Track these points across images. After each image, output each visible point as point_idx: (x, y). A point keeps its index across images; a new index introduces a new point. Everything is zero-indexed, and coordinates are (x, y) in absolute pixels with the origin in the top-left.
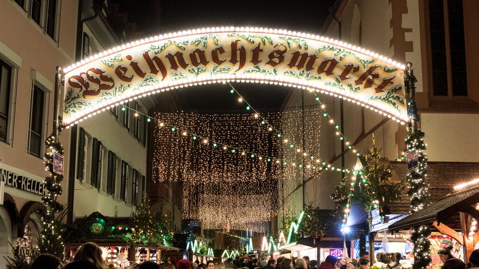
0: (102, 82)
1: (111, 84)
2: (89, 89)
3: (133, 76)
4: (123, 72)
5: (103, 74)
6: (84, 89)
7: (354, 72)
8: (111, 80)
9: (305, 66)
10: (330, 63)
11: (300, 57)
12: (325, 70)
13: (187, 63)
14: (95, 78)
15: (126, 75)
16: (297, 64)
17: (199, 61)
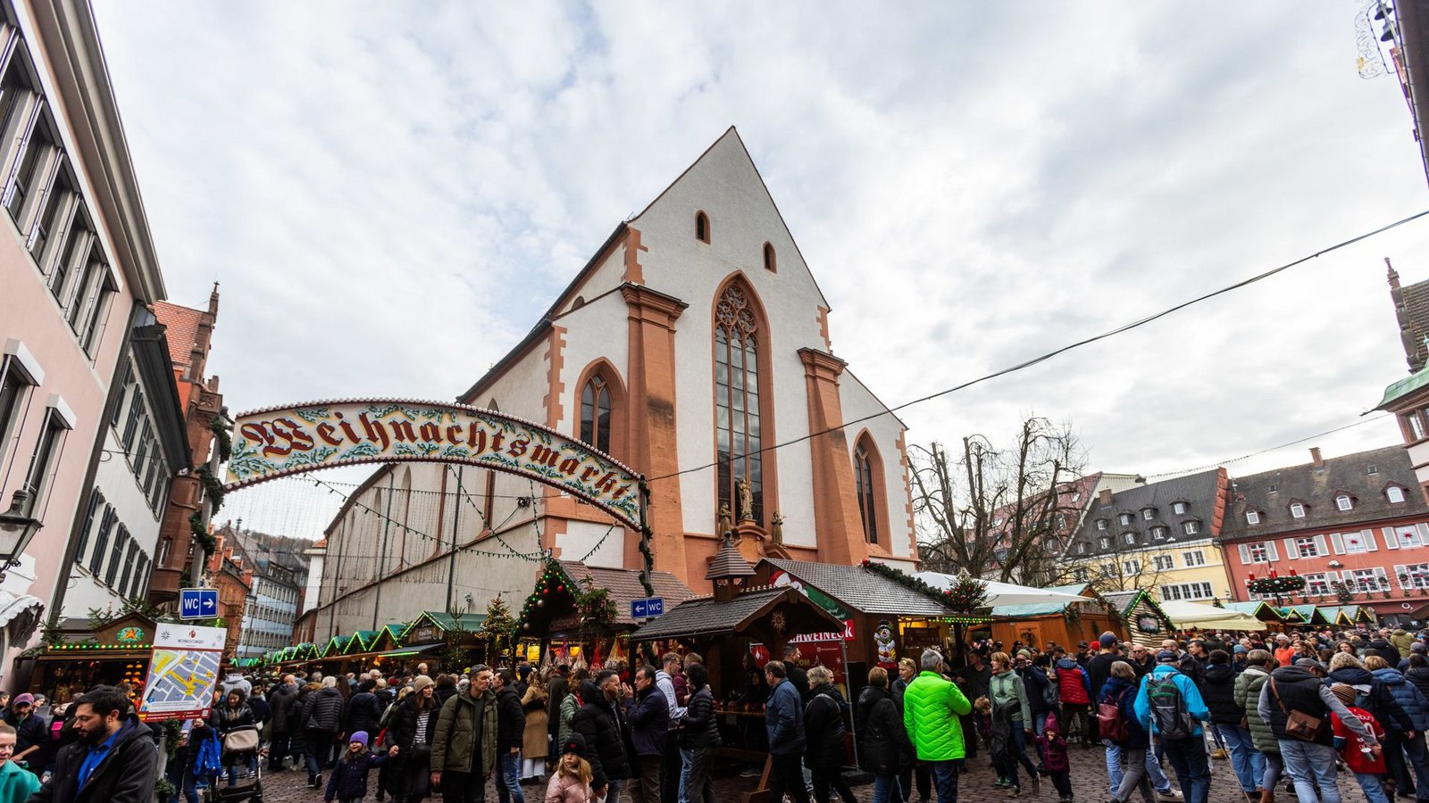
0: (295, 440)
1: (309, 444)
2: (274, 446)
3: (342, 439)
4: (328, 432)
5: (298, 429)
6: (266, 443)
7: (594, 474)
8: (309, 439)
9: (547, 462)
10: (572, 462)
11: (543, 452)
12: (567, 468)
13: (416, 436)
14: (284, 432)
15: (333, 436)
16: (539, 458)
17: (431, 437)
